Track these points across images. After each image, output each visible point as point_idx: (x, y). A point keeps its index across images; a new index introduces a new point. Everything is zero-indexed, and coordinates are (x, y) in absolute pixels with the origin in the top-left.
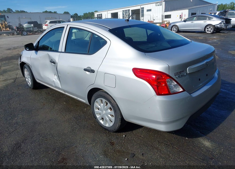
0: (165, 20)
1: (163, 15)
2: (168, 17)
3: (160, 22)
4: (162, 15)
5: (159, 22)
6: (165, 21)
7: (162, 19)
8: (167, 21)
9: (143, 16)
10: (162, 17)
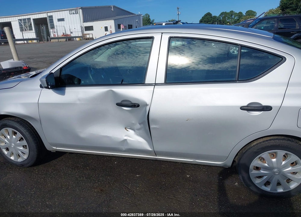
0: (86, 32)
1: (83, 27)
2: (90, 28)
3: (80, 35)
4: (81, 26)
5: (78, 36)
6: (86, 34)
7: (82, 32)
8: (89, 34)
9: (53, 27)
10: (81, 29)
